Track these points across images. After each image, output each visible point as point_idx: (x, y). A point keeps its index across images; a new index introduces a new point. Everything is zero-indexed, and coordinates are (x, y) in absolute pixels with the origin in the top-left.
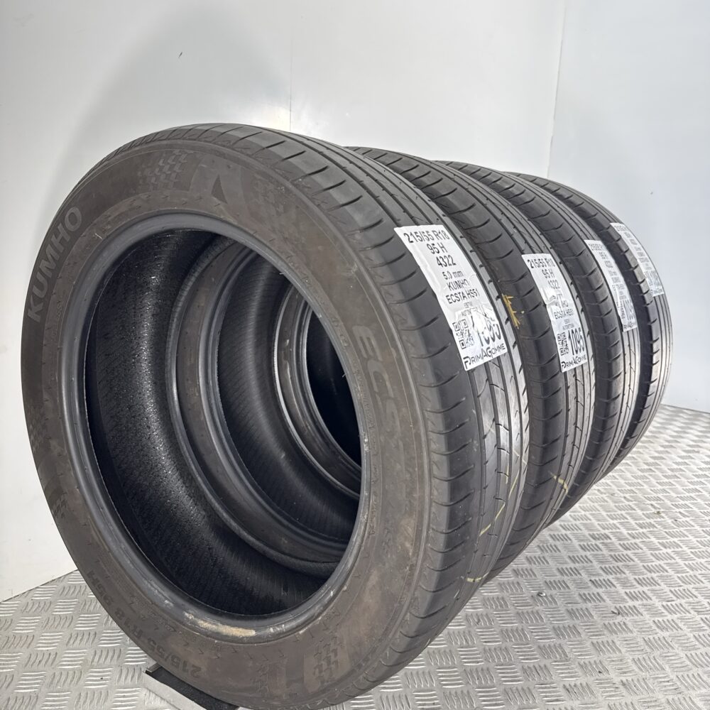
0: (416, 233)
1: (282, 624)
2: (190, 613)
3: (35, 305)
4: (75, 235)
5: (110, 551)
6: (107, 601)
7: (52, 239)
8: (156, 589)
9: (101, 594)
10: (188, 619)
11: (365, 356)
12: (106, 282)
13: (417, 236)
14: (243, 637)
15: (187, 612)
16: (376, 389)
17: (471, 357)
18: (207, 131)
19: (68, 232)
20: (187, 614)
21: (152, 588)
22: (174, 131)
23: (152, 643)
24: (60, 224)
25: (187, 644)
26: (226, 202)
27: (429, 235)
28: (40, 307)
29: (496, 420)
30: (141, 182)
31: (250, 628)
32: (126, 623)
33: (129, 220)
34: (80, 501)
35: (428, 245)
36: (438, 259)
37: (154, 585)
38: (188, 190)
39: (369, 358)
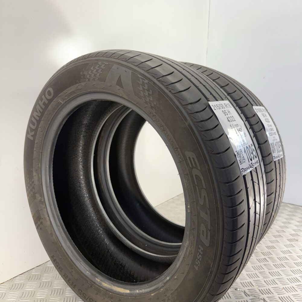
0: (217, 105)
1: (143, 289)
2: (98, 279)
3: (31, 132)
4: (50, 101)
5: (62, 246)
6: (60, 270)
7: (39, 102)
8: (83, 266)
9: (57, 266)
10: (97, 281)
11: (191, 167)
12: (64, 123)
13: (218, 107)
14: (124, 293)
15: (97, 278)
16: (196, 183)
17: (244, 168)
18: (115, 53)
19: (47, 99)
20: (97, 279)
21: (81, 265)
22: (99, 53)
23: (80, 291)
24: (43, 96)
25: (97, 294)
26: (123, 88)
27: (223, 106)
28: (33, 133)
29: (255, 200)
30: (82, 77)
31: (127, 289)
32: (68, 281)
33: (76, 95)
34: (49, 223)
35: (223, 111)
36: (228, 118)
37: (82, 264)
38: (105, 82)
39: (193, 168)
